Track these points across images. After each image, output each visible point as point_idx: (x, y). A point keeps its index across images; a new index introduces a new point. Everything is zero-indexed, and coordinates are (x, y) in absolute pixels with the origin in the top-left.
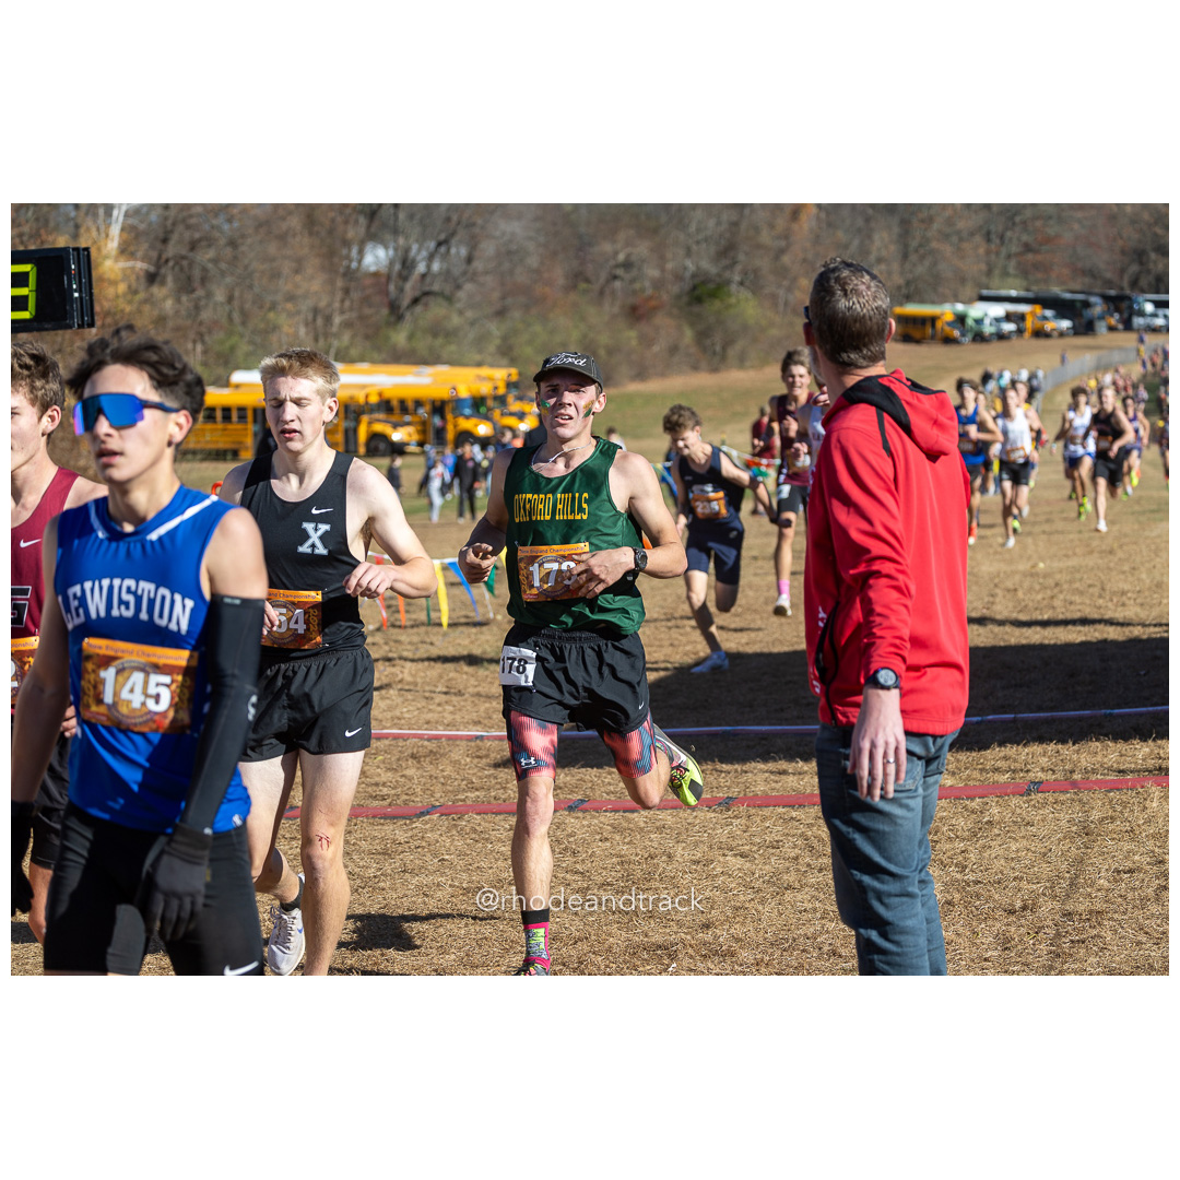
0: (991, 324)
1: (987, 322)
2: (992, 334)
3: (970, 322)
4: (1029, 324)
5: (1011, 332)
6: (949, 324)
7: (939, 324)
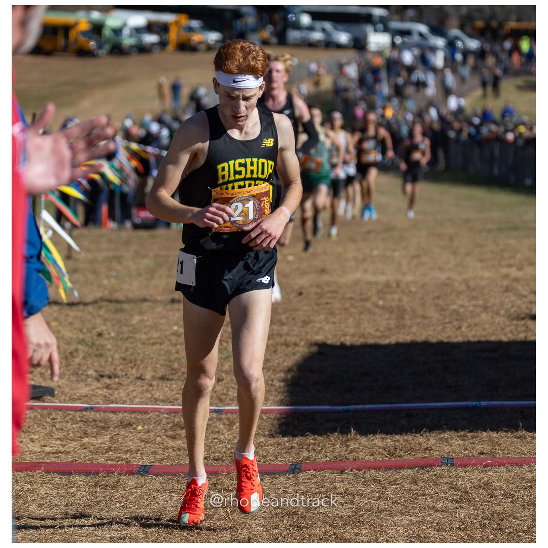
0: (131, 36)
1: (126, 32)
2: (132, 47)
3: (107, 32)
4: (173, 36)
5: (153, 45)
6: (84, 33)
7: (73, 34)
